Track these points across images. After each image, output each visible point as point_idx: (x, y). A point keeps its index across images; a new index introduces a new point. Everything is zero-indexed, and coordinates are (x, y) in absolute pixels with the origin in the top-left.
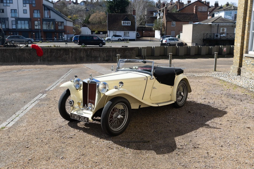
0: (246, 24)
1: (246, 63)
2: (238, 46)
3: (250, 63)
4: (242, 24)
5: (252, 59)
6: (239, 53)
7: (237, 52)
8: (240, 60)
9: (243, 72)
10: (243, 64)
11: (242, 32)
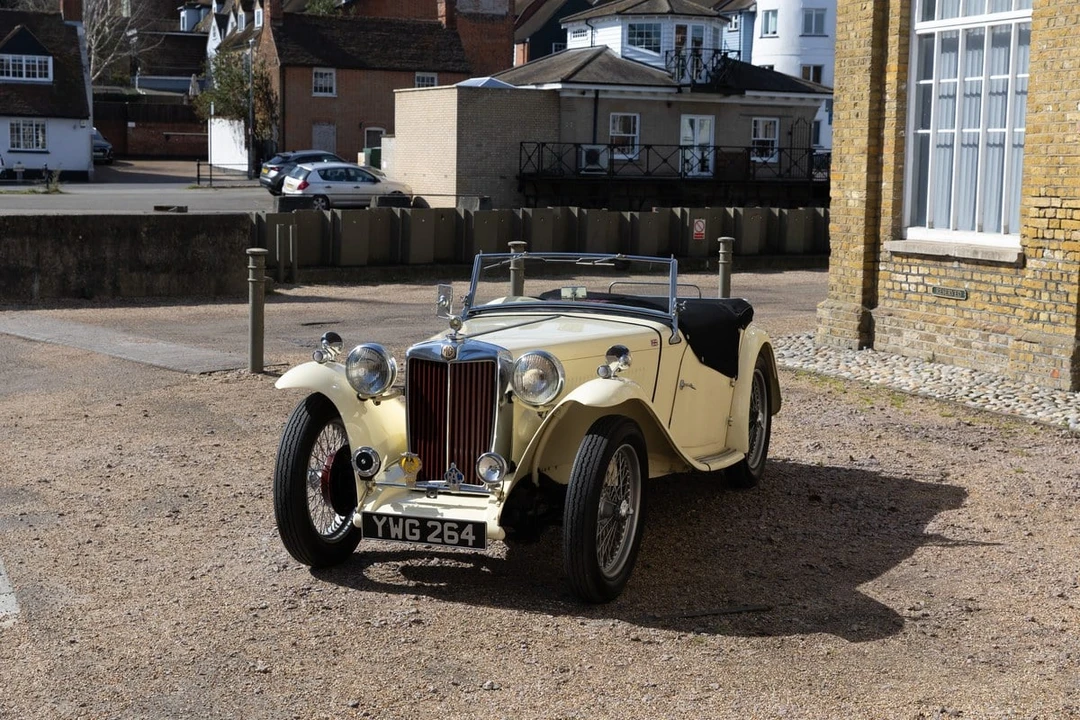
0: (888, 97)
1: (897, 287)
2: (851, 202)
3: (923, 284)
4: (866, 92)
5: (929, 266)
6: (860, 238)
7: (848, 231)
8: (865, 270)
9: (885, 332)
10: (881, 292)
11: (870, 136)
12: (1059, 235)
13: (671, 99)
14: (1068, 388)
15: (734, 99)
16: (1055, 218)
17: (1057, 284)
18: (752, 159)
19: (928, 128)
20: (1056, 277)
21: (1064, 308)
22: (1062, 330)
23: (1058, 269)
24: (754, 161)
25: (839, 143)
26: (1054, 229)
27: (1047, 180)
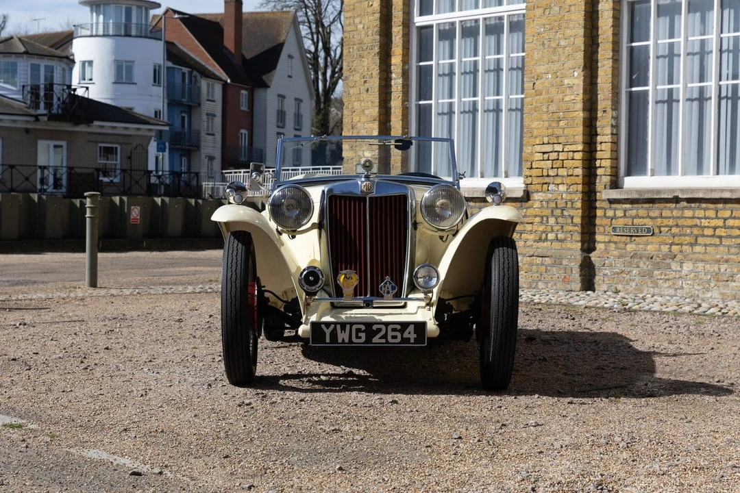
0: (394, 75)
4: (376, 71)
11: (380, 106)
12: (562, 172)
13: (29, 126)
14: (579, 289)
15: (82, 128)
16: (558, 159)
17: (562, 210)
18: (100, 178)
19: (431, 99)
20: (561, 204)
21: (570, 228)
22: (569, 245)
23: (562, 198)
24: (102, 181)
25: (350, 113)
26: (558, 168)
27: (550, 131)
